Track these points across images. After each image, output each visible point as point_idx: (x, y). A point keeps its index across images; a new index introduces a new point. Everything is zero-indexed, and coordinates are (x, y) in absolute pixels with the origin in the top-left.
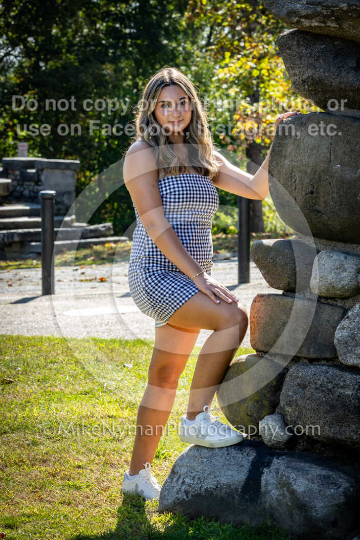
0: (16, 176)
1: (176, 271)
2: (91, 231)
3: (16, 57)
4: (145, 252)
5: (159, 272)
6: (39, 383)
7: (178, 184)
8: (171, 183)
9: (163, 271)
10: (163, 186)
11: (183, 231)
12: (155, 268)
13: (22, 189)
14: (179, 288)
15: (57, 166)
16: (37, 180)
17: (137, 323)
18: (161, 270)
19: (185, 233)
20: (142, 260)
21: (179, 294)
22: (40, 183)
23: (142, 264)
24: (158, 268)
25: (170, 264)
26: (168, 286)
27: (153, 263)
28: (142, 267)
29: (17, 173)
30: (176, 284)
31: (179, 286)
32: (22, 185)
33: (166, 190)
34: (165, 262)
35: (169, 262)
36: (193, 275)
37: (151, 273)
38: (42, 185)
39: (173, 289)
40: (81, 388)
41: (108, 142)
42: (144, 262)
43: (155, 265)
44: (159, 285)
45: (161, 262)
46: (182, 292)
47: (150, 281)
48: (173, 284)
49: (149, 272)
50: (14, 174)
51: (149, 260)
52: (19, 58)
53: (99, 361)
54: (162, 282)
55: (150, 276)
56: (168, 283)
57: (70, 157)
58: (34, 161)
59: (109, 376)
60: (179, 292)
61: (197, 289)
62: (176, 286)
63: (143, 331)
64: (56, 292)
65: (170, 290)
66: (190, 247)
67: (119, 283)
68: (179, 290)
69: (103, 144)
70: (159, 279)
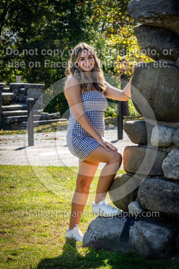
0: (16, 91)
1: (89, 136)
3: (15, 37)
4: (75, 127)
5: (82, 137)
6: (27, 188)
8: (87, 95)
9: (83, 136)
10: (84, 96)
11: (93, 117)
12: (79, 135)
13: (19, 97)
14: (90, 144)
16: (26, 94)
18: (82, 136)
19: (94, 118)
21: (90, 147)
24: (81, 135)
25: (87, 133)
26: (85, 143)
27: (79, 133)
29: (16, 90)
30: (89, 142)
31: (90, 143)
32: (19, 96)
33: (85, 99)
34: (84, 132)
35: (86, 132)
36: (97, 138)
37: (78, 137)
39: (88, 144)
41: (57, 75)
43: (80, 134)
44: (81, 142)
45: (82, 132)
46: (92, 145)
47: (77, 141)
48: (88, 142)
49: (77, 137)
50: (15, 90)
51: (77, 131)
52: (17, 38)
54: (83, 141)
55: (77, 139)
56: (85, 142)
57: (40, 82)
58: (24, 85)
59: (59, 184)
60: (90, 146)
61: (99, 144)
62: (89, 143)
65: (86, 145)
66: (96, 125)
68: (91, 145)
69: (55, 76)
70: (81, 140)
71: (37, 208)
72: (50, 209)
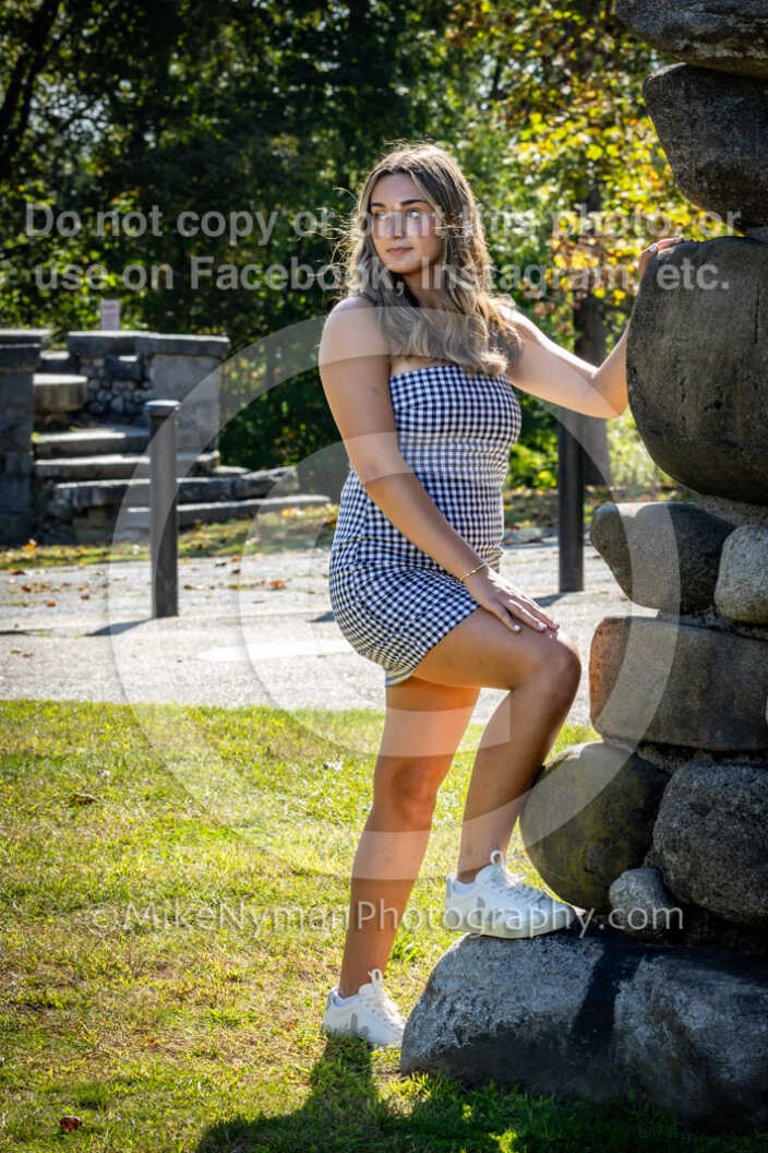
0: (96, 370)
1: (430, 569)
2: (254, 483)
3: (95, 121)
4: (367, 528)
5: (396, 570)
6: (148, 803)
7: (431, 387)
8: (418, 385)
12: (386, 562)
13: (109, 397)
14: (436, 601)
15: (181, 348)
16: (142, 381)
17: (350, 675)
18: (400, 566)
20: (360, 545)
21: (436, 615)
22: (146, 385)
23: (359, 553)
24: (394, 563)
25: (419, 555)
26: (413, 597)
27: (383, 552)
28: (359, 560)
29: (99, 362)
30: (430, 593)
31: (436, 596)
32: (109, 388)
34: (408, 551)
35: (416, 551)
36: (464, 573)
38: (150, 388)
39: (424, 604)
40: (237, 814)
41: (285, 298)
42: (363, 549)
43: (387, 556)
44: (396, 595)
46: (443, 609)
47: (377, 588)
48: (424, 594)
50: (91, 365)
51: (375, 546)
52: (101, 125)
53: (272, 756)
54: (402, 589)
55: (376, 578)
56: (413, 592)
57: (207, 330)
58: (135, 338)
59: (294, 789)
60: (437, 610)
61: (474, 603)
62: (430, 598)
63: (364, 692)
64: (180, 612)
65: (418, 605)
67: (311, 593)
68: (437, 605)
69: (276, 302)
70: (395, 583)
71: (195, 895)
72: (254, 900)
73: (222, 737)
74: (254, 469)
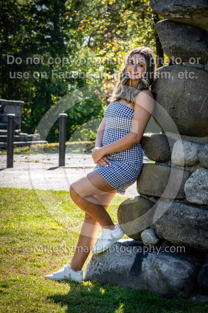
2: (29, 137)
6: (13, 211)
15: (12, 104)
22: (3, 112)
40: (36, 214)
63: (62, 187)
64: (14, 166)
67: (45, 163)
73: (30, 195)
74: (29, 134)
